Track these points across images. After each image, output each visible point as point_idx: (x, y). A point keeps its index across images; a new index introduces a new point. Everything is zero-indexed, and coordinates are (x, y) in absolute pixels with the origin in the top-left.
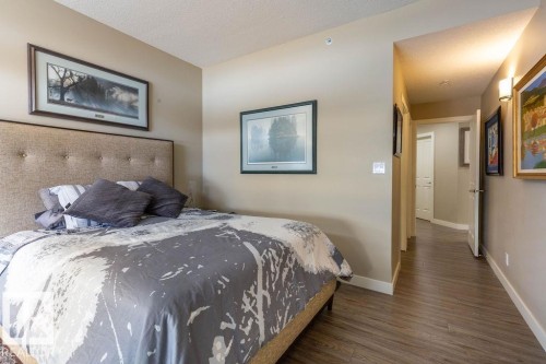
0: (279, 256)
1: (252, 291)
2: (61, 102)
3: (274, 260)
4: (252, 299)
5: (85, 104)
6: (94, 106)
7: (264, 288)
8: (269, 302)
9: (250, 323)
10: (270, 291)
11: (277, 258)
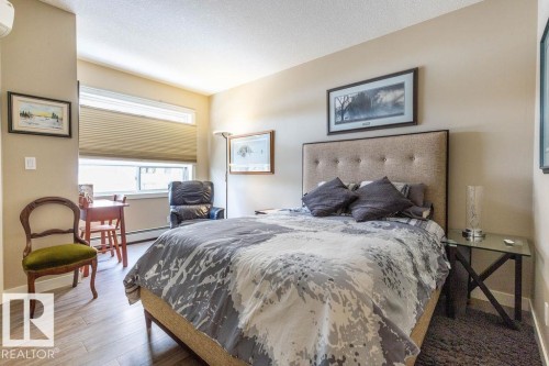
0: (214, 261)
1: (180, 261)
2: (342, 122)
3: (207, 259)
4: (176, 266)
5: (356, 118)
6: (362, 117)
7: (187, 269)
8: (182, 282)
9: (167, 276)
10: (189, 276)
11: (211, 259)
